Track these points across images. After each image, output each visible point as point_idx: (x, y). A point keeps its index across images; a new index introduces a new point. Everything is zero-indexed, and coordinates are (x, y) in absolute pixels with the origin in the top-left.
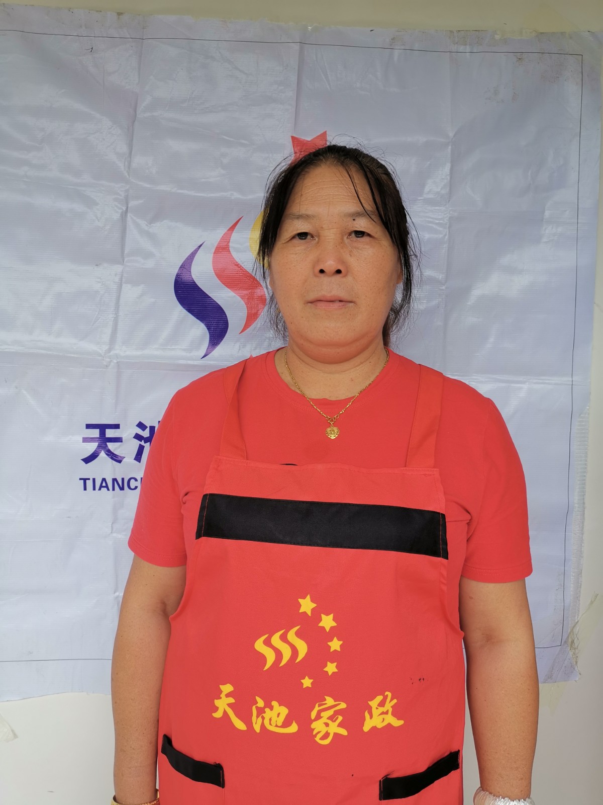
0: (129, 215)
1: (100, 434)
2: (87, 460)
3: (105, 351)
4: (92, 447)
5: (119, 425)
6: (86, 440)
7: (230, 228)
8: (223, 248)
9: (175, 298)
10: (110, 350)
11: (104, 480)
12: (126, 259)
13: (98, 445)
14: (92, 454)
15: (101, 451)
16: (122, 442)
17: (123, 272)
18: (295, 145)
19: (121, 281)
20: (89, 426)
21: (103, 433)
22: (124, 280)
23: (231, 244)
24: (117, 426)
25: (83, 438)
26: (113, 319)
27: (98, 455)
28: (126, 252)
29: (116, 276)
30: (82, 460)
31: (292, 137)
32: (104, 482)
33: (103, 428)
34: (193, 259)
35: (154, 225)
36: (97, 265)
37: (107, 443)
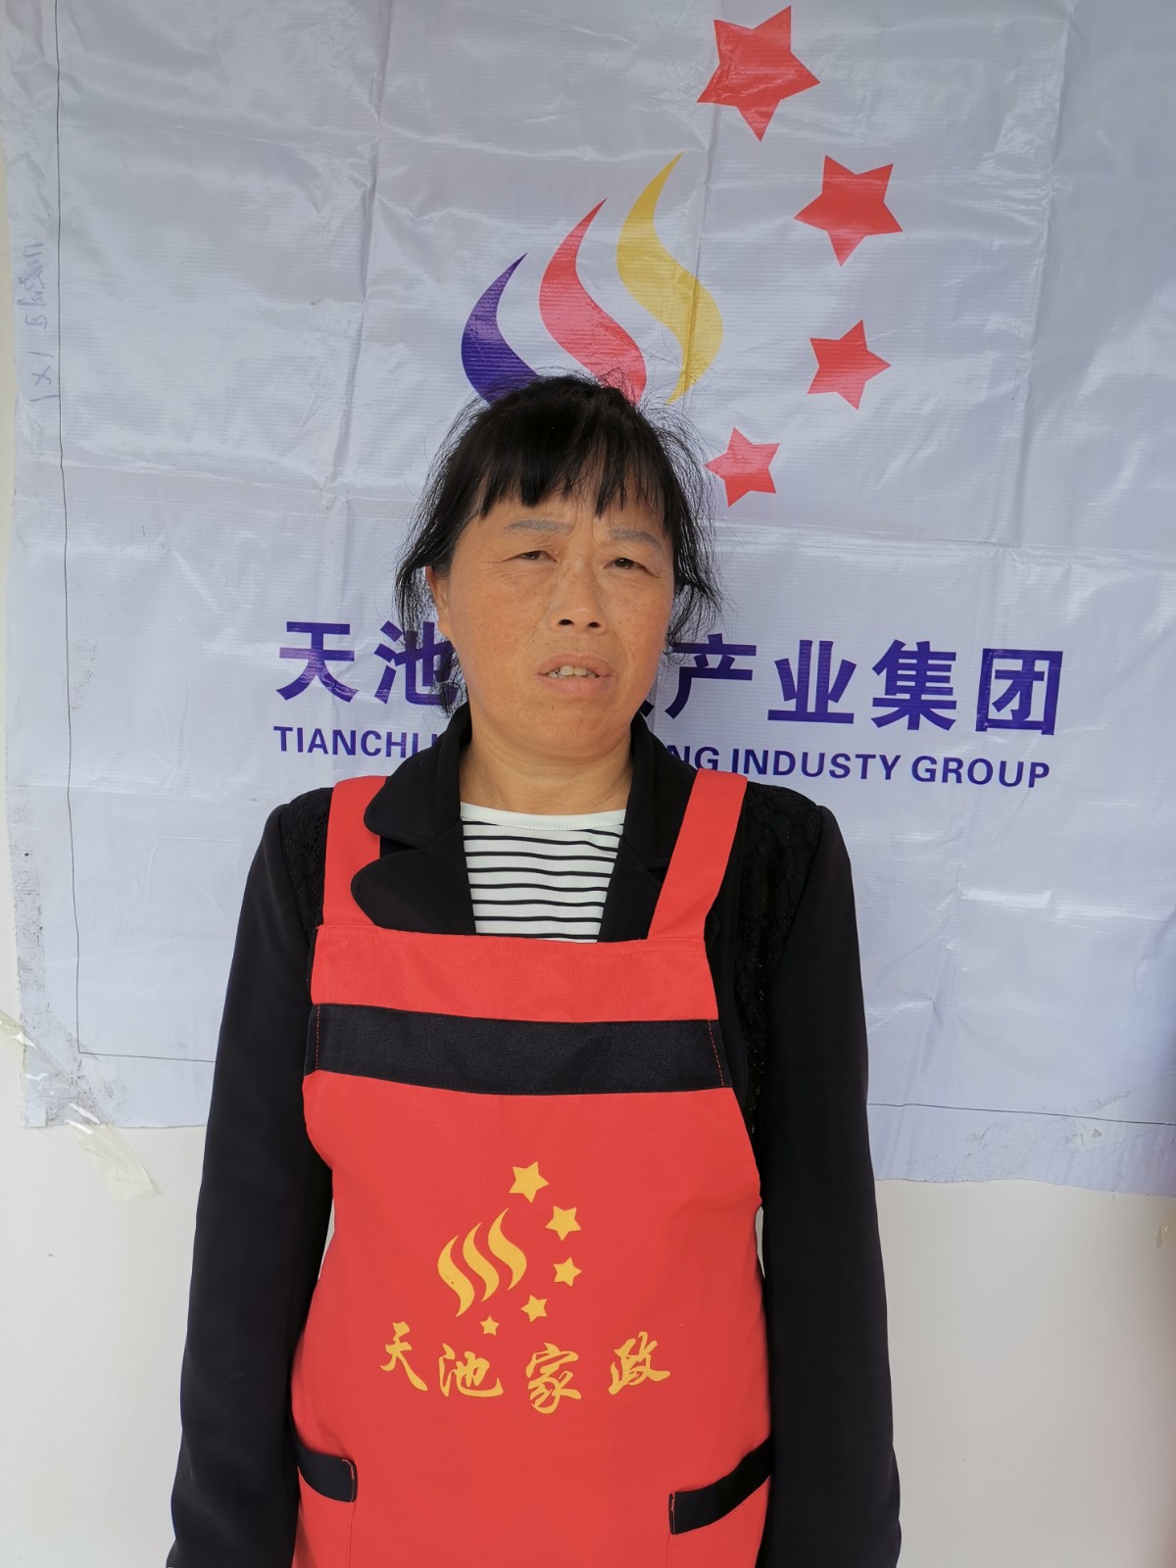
0: (377, 196)
1: (313, 643)
2: (289, 692)
3: (327, 478)
4: (297, 668)
5: (348, 625)
6: (286, 653)
7: (580, 225)
8: (562, 270)
9: (464, 372)
10: (335, 476)
11: (318, 732)
12: (369, 291)
13: (309, 663)
14: (299, 679)
15: (314, 675)
16: (353, 660)
17: (363, 318)
18: (722, 43)
19: (360, 335)
20: (292, 627)
21: (317, 642)
22: (364, 334)
23: (577, 261)
24: (343, 629)
25: (281, 649)
26: (342, 413)
27: (307, 684)
28: (370, 276)
29: (349, 325)
30: (280, 691)
31: (717, 23)
32: (318, 738)
33: (317, 630)
34: (502, 291)
35: (426, 218)
36: (313, 303)
37: (327, 662)
